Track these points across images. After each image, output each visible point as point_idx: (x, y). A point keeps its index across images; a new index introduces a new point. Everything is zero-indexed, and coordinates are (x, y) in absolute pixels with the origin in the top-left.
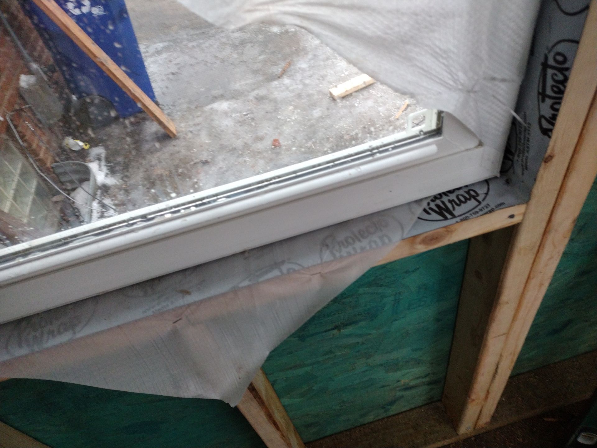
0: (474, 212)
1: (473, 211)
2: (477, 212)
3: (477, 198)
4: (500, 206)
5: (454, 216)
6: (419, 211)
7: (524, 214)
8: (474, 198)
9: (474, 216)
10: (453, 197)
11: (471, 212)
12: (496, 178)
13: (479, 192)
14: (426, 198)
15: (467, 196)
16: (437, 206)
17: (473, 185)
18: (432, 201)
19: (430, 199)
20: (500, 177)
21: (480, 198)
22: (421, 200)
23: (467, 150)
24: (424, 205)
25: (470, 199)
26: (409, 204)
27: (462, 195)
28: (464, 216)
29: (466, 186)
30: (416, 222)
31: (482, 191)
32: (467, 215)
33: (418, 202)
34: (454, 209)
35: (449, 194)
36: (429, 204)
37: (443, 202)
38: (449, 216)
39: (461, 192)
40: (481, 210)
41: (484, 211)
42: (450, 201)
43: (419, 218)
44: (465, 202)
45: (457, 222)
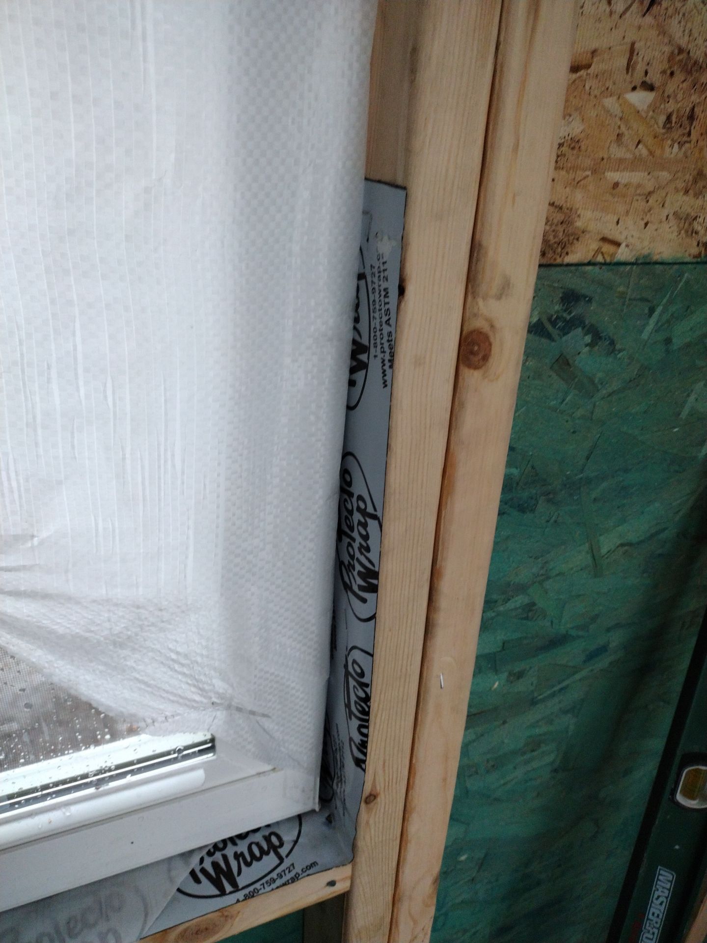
0: (267, 880)
1: (268, 878)
2: (274, 881)
3: (279, 850)
4: (311, 868)
5: (236, 888)
6: (182, 876)
7: (352, 878)
8: (275, 849)
9: (268, 889)
10: (242, 847)
11: (264, 881)
12: (313, 812)
13: (285, 838)
14: (201, 848)
15: (265, 846)
16: (215, 865)
17: (278, 823)
18: (210, 854)
19: (206, 850)
20: (320, 810)
21: (283, 851)
22: (191, 852)
23: (259, 774)
24: (194, 863)
25: (267, 853)
26: (170, 859)
27: (258, 844)
28: (251, 888)
29: (268, 826)
30: (174, 900)
31: (288, 837)
32: (257, 886)
33: (186, 855)
34: (240, 872)
35: (238, 841)
36: (202, 860)
37: (225, 857)
38: (228, 888)
39: (258, 837)
40: (280, 876)
41: (284, 879)
42: (237, 856)
43: (179, 890)
44: (259, 859)
45: (238, 901)
